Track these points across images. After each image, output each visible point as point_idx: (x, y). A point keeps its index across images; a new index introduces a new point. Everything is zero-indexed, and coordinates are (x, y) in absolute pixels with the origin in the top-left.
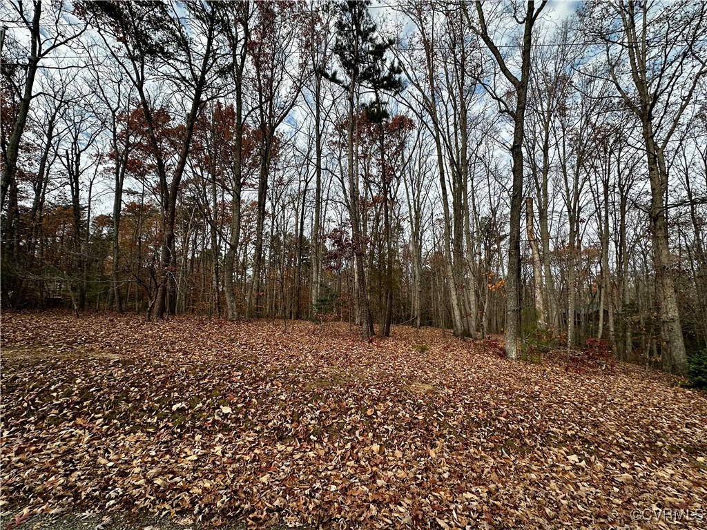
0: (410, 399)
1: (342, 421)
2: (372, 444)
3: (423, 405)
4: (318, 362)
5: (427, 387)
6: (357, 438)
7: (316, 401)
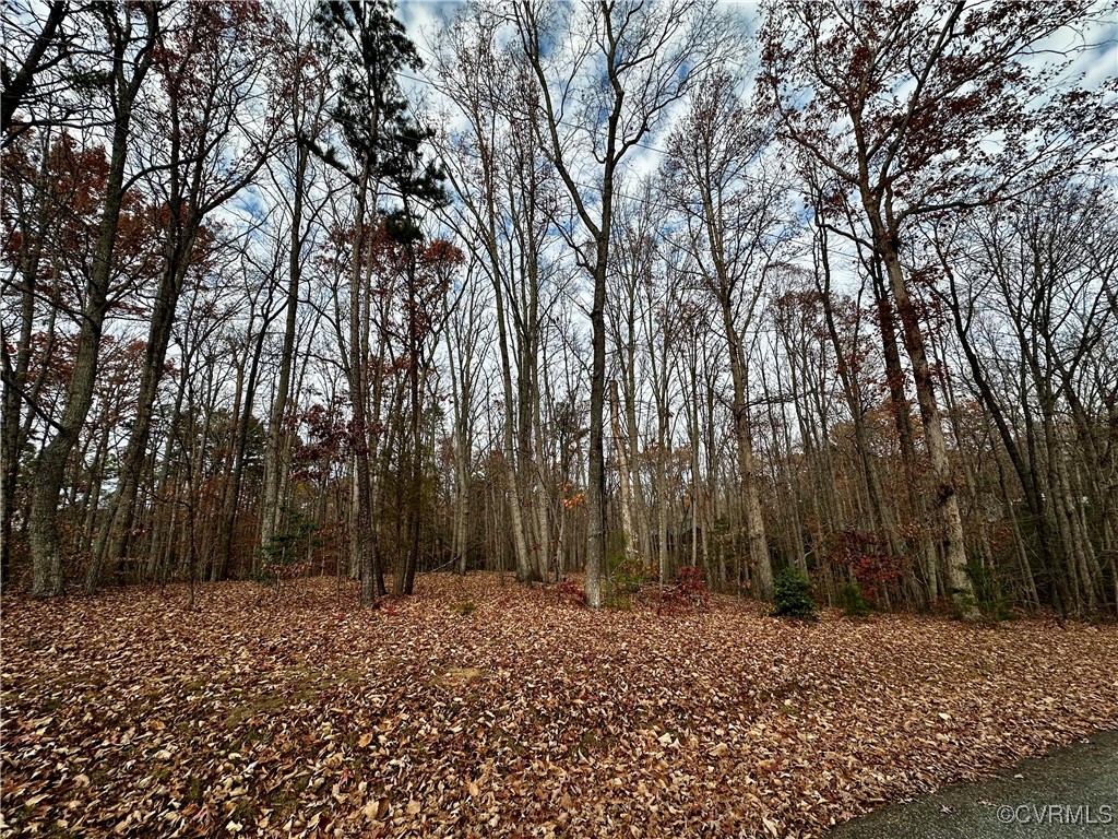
0: (441, 700)
1: (305, 772)
2: (364, 803)
3: (462, 706)
4: (261, 662)
5: (471, 673)
6: (334, 800)
7: (249, 745)
